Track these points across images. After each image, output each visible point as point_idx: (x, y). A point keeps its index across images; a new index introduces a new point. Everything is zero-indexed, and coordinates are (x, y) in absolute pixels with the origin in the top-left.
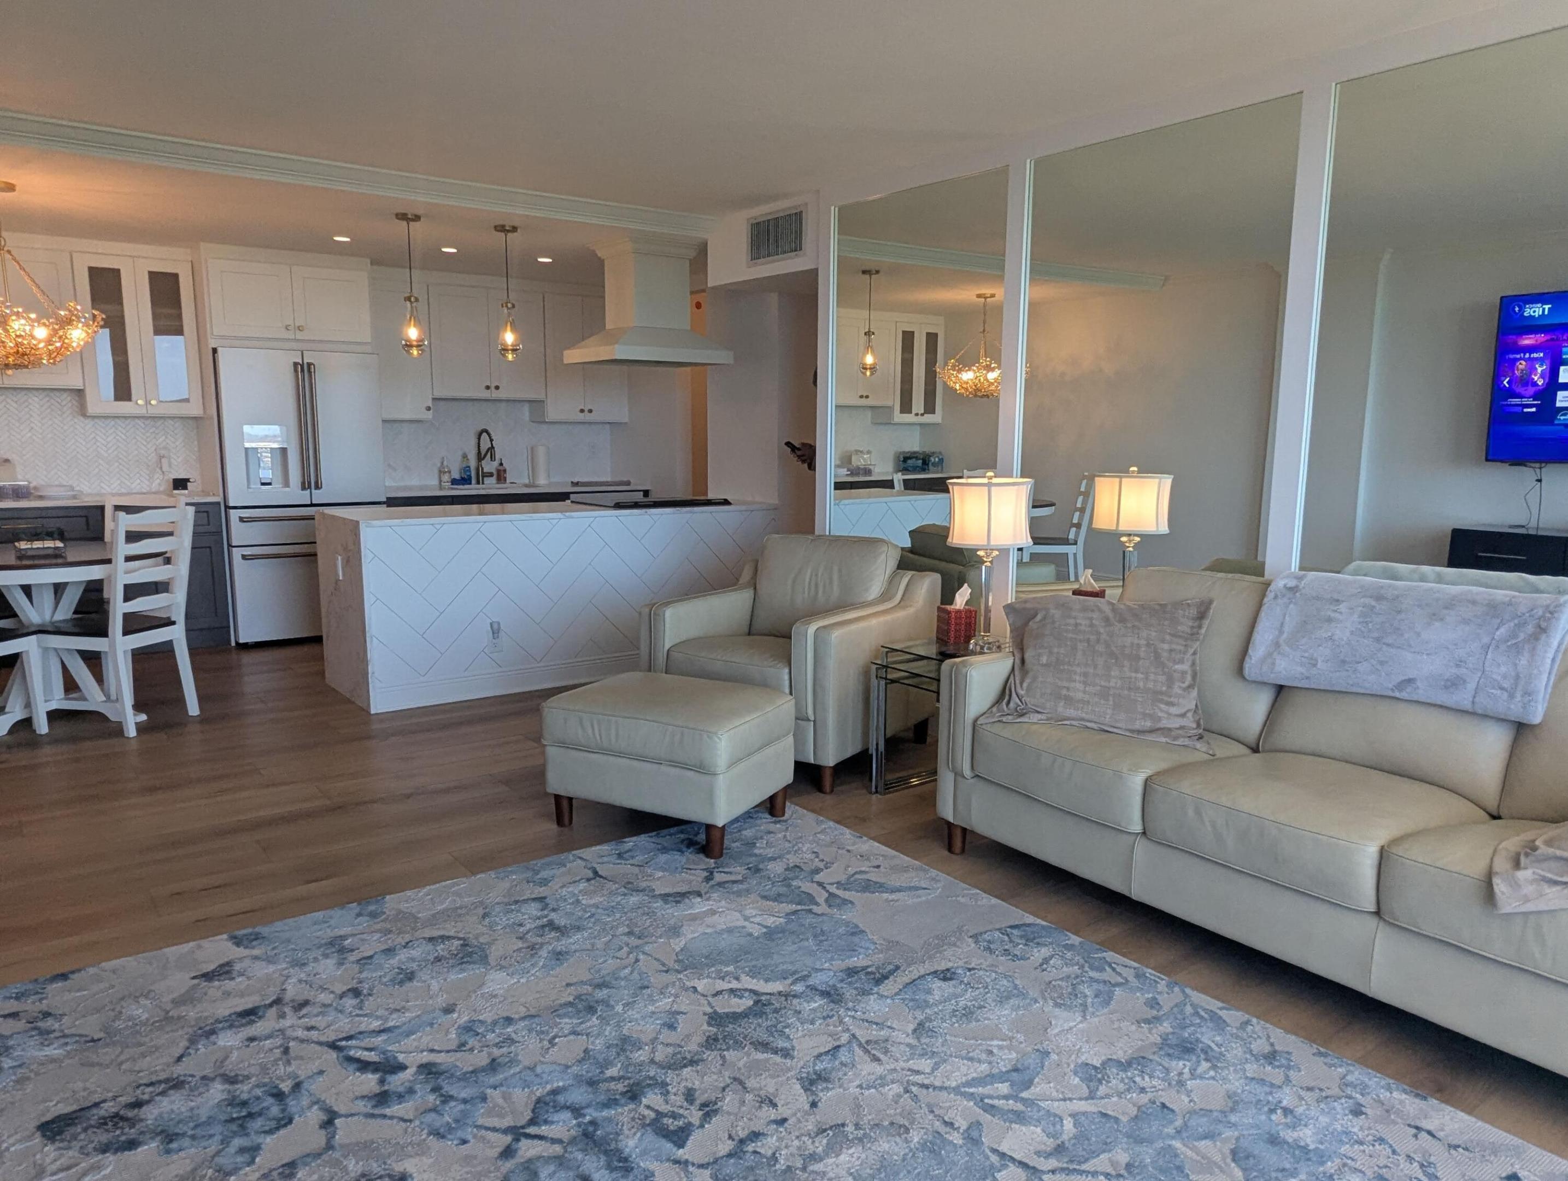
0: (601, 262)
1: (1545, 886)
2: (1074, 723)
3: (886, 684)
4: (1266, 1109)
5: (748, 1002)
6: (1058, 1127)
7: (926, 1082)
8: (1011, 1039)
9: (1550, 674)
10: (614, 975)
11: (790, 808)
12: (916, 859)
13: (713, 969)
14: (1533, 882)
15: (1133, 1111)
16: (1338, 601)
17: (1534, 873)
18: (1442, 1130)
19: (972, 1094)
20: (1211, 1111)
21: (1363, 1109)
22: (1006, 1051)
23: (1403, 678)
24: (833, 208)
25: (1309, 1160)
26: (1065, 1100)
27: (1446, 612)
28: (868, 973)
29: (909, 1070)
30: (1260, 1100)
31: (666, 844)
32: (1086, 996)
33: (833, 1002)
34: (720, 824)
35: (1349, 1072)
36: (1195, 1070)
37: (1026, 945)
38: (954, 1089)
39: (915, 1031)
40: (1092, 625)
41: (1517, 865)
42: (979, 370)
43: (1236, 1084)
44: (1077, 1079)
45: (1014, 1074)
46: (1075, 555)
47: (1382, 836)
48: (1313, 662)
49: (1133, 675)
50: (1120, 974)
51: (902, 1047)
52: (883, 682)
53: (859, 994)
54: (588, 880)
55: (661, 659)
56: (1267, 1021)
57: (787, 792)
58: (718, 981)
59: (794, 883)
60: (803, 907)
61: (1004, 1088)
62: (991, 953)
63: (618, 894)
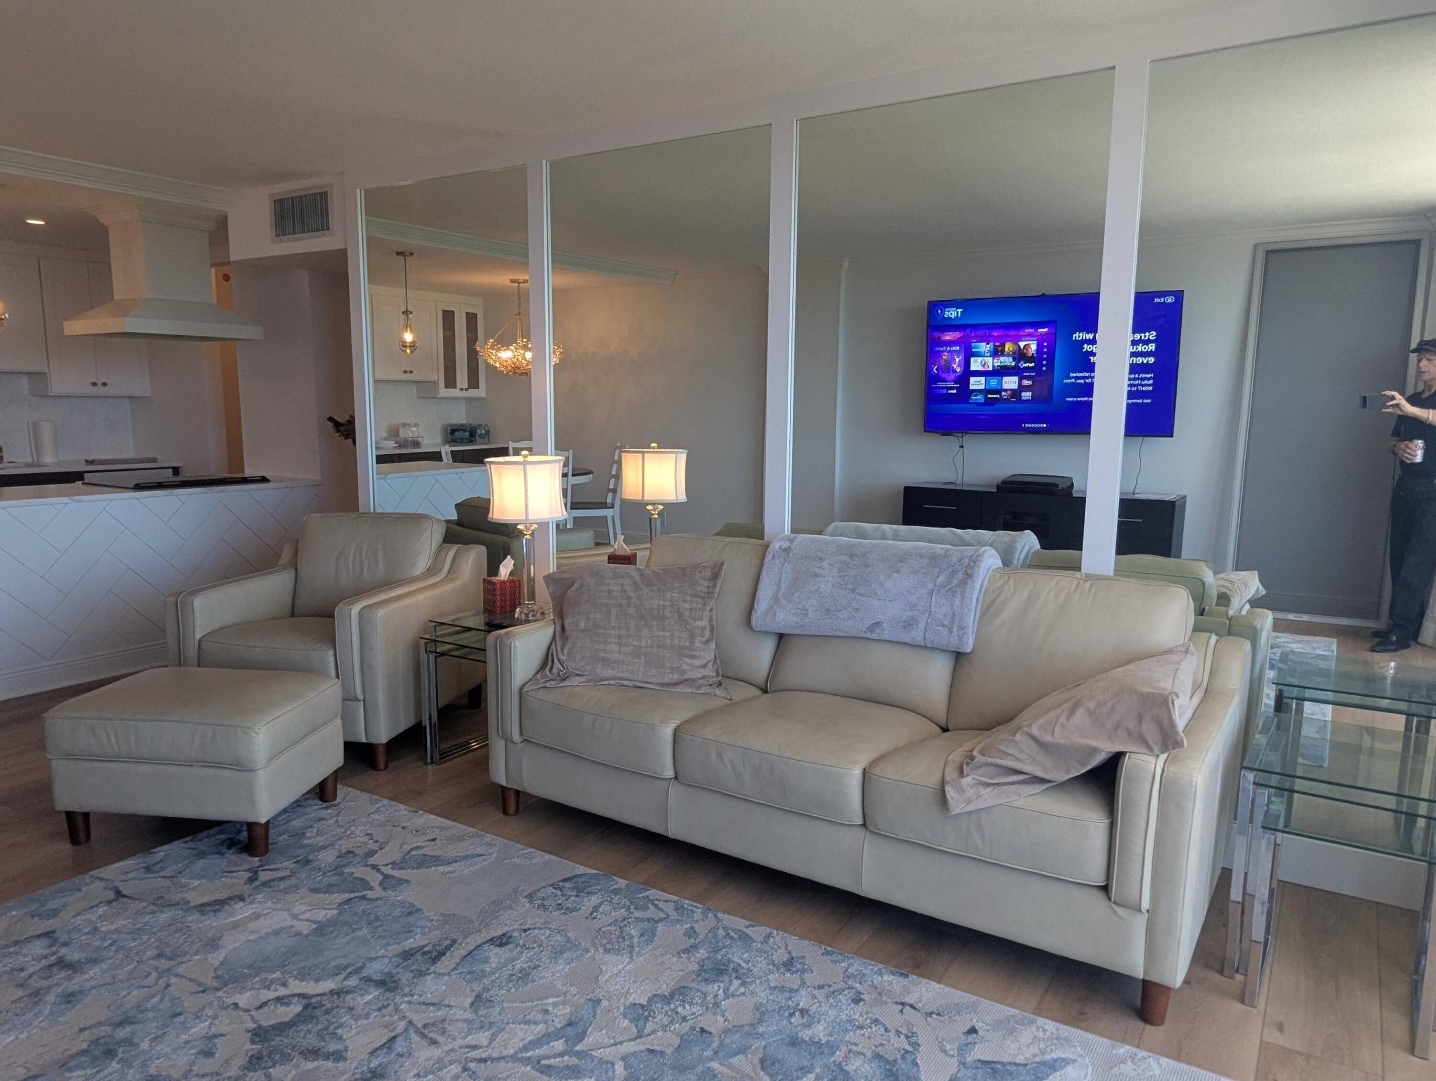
0: (105, 229)
1: (981, 788)
2: (612, 682)
3: (436, 658)
4: (787, 1014)
5: (296, 1008)
6: (610, 1073)
7: (484, 1055)
8: (565, 994)
9: (976, 611)
10: (140, 1008)
11: (342, 791)
12: (472, 827)
13: (257, 979)
14: (975, 785)
15: (676, 1042)
16: (821, 558)
17: (973, 779)
18: (920, 1001)
19: (529, 1058)
20: (742, 1026)
21: (862, 996)
22: (561, 1007)
23: (873, 622)
24: (358, 191)
25: (822, 1053)
26: (615, 1045)
27: (900, 564)
28: (425, 953)
29: (468, 1047)
30: (781, 1007)
31: (203, 848)
32: (632, 937)
33: (388, 990)
34: (263, 820)
35: (850, 965)
36: (728, 989)
37: (577, 896)
38: (511, 1056)
39: (472, 1004)
40: (623, 591)
41: (961, 774)
42: (516, 349)
43: (762, 995)
44: (626, 1021)
45: (569, 1029)
46: (613, 517)
47: (864, 760)
48: (806, 612)
49: (661, 634)
50: (661, 910)
51: (460, 1024)
52: (432, 657)
53: (415, 977)
54: (109, 902)
55: (191, 652)
56: (785, 931)
57: (337, 775)
58: (263, 991)
59: (347, 870)
60: (356, 894)
61: (559, 1045)
62: (545, 911)
63: (146, 913)
